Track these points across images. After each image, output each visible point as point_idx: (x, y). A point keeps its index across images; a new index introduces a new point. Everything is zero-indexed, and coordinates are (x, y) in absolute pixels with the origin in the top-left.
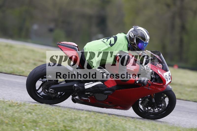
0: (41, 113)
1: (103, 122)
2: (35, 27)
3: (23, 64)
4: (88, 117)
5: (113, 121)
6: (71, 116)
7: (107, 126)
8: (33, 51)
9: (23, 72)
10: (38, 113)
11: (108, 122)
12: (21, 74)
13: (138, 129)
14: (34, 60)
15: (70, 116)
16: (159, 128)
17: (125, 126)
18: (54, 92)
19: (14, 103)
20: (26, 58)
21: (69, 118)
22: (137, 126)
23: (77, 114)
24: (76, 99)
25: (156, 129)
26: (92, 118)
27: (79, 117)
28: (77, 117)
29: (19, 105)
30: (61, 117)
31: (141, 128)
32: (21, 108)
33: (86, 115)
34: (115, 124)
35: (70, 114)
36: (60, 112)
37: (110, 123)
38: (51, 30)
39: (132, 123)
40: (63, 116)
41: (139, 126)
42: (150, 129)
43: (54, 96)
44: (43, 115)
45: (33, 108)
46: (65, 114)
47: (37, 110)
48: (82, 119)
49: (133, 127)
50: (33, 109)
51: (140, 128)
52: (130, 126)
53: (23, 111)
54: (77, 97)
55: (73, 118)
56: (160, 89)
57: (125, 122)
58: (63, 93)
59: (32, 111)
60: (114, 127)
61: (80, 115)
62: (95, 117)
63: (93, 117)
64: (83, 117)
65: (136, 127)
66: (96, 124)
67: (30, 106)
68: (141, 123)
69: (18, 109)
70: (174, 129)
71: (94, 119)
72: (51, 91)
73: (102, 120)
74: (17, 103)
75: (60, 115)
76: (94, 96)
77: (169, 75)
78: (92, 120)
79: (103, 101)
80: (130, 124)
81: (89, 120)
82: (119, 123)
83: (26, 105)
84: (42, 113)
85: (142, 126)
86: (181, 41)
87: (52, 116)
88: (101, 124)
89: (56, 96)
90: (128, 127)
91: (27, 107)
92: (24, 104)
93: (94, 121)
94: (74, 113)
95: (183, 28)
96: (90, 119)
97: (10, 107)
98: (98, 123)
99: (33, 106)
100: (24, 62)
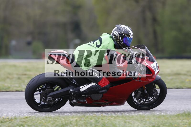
0: (32, 124)
1: (93, 122)
2: (14, 43)
3: (8, 80)
4: (78, 120)
5: (102, 120)
6: (62, 122)
7: (97, 125)
8: (15, 66)
9: (9, 88)
10: (30, 124)
11: (98, 121)
12: (8, 90)
13: (127, 124)
14: (17, 74)
15: (60, 122)
16: (148, 119)
17: (114, 122)
18: (52, 99)
19: (5, 119)
20: (10, 74)
21: (60, 124)
22: (126, 120)
23: (68, 119)
24: (74, 102)
25: (144, 120)
26: (82, 121)
27: (69, 122)
28: (68, 122)
29: (11, 120)
30: (53, 125)
31: (131, 122)
32: (13, 122)
33: (75, 119)
34: (105, 122)
35: (61, 120)
36: (50, 119)
37: (100, 122)
38: (29, 44)
39: (121, 119)
40: (54, 123)
41: (128, 120)
42: (139, 122)
43: (52, 103)
44: (35, 125)
45: (25, 120)
46: (56, 121)
47: (28, 122)
48: (72, 123)
49: (123, 123)
50: (24, 122)
51: (129, 122)
52: (119, 122)
53: (15, 124)
54: (74, 101)
55: (64, 124)
56: (150, 80)
57: (115, 119)
58: (60, 99)
59: (23, 123)
60: (104, 125)
61: (70, 119)
62: (85, 119)
63: (83, 119)
64: (73, 121)
65: (125, 122)
66: (86, 125)
67: (21, 119)
68: (130, 117)
69: (10, 124)
70: (162, 118)
71: (84, 121)
72: (49, 98)
73: (91, 120)
74: (8, 118)
75: (51, 122)
76: (90, 97)
77: (157, 66)
78: (82, 123)
79: (98, 100)
80: (119, 120)
81: (79, 123)
82: (108, 121)
83: (17, 119)
84: (34, 124)
85: (130, 120)
86: (155, 32)
87: (44, 125)
88: (91, 125)
89: (55, 103)
90: (117, 123)
91: (18, 120)
92: (15, 118)
93: (84, 123)
94: (64, 119)
95: (154, 20)
96: (81, 121)
97: (3, 123)
98: (89, 125)
99: (24, 118)
100: (8, 78)
